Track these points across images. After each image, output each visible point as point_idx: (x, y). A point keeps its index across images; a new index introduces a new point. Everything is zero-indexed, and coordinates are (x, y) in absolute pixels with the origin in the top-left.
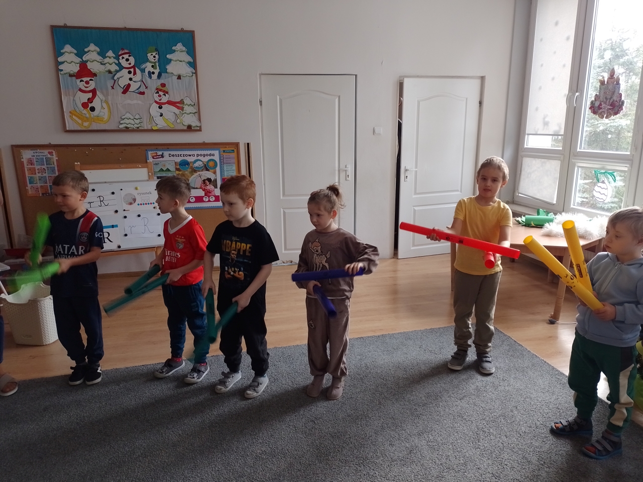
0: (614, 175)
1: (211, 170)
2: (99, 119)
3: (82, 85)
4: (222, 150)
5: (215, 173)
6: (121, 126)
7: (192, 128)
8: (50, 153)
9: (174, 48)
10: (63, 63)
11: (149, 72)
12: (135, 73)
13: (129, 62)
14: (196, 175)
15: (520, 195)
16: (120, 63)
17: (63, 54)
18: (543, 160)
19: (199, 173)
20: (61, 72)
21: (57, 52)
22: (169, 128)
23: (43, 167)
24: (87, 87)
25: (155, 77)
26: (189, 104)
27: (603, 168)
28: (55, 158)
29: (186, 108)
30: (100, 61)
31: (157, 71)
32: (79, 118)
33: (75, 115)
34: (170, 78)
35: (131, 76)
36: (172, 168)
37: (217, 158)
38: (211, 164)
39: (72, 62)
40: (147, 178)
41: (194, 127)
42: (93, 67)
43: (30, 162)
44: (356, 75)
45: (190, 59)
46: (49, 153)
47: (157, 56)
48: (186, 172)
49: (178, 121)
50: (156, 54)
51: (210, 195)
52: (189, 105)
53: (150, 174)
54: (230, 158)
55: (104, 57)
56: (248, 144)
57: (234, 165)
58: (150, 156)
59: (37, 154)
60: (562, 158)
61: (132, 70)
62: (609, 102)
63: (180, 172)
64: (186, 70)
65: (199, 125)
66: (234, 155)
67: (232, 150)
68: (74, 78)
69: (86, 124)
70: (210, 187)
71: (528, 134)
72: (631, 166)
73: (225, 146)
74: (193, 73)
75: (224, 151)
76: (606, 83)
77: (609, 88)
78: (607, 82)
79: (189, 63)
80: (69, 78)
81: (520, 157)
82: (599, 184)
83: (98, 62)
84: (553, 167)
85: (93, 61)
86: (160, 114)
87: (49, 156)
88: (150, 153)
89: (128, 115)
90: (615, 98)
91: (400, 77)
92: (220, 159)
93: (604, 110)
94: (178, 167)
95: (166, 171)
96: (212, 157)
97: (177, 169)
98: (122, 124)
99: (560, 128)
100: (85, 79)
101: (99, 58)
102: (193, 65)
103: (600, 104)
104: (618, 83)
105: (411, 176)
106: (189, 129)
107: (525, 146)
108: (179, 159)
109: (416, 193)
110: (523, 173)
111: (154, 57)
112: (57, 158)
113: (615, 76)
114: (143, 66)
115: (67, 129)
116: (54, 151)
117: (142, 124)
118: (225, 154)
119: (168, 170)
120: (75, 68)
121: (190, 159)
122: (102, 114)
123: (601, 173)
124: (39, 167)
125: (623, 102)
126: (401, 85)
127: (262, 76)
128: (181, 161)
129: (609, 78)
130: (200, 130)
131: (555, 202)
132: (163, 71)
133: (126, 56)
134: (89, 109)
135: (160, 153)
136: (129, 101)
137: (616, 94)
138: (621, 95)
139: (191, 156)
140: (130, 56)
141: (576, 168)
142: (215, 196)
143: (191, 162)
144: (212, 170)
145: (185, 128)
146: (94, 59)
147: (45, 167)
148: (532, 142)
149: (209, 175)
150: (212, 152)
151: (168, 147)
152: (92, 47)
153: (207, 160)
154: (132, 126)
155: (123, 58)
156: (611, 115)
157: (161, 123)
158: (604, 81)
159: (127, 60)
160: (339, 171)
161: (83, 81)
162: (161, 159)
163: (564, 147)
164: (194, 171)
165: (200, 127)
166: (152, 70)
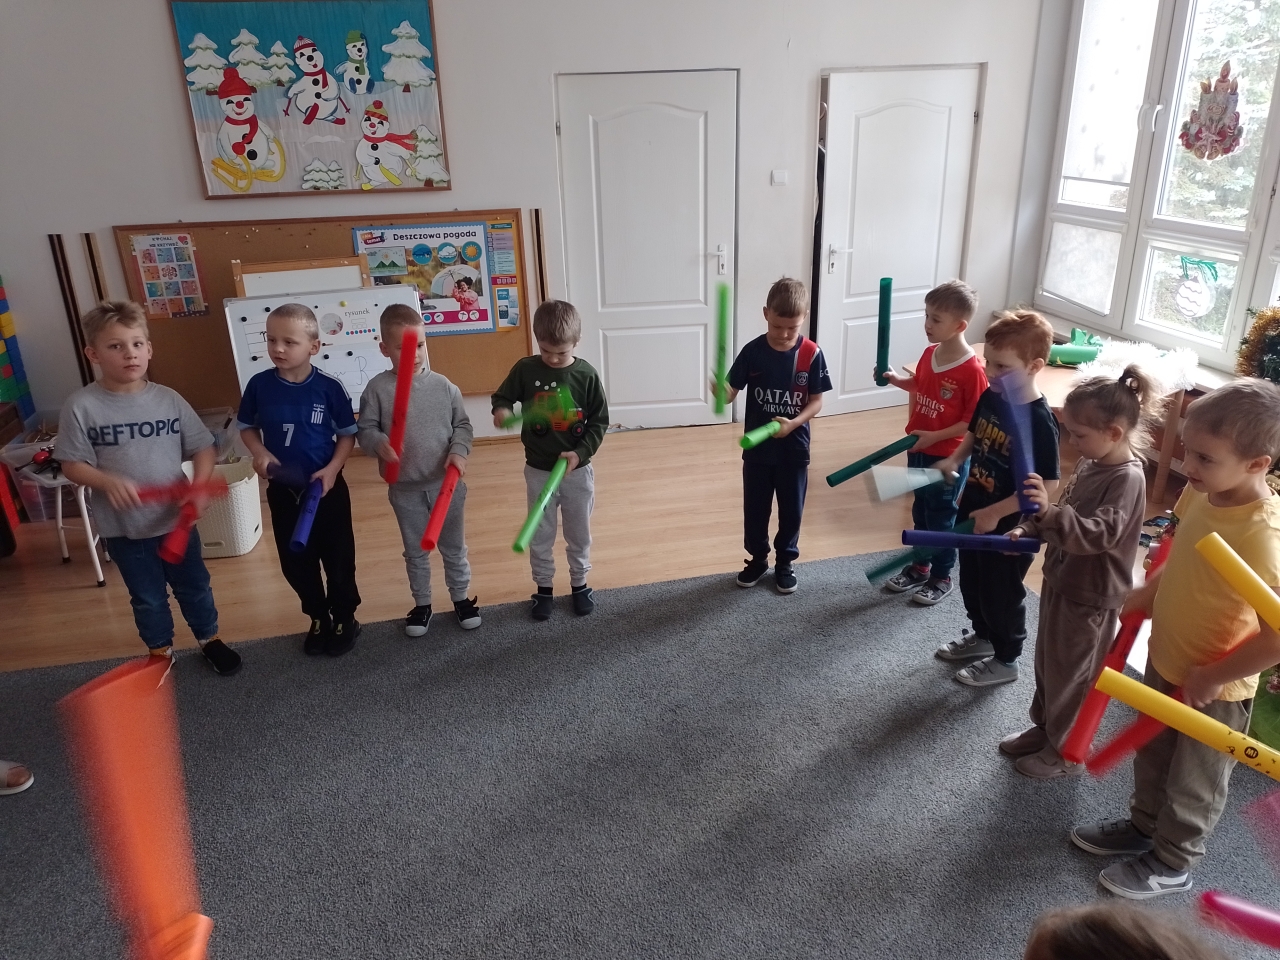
0: (1214, 268)
1: (470, 263)
2: (264, 172)
3: (230, 110)
4: (489, 223)
5: (477, 267)
6: (306, 186)
7: (435, 185)
8: (183, 240)
9: (394, 31)
10: (194, 68)
11: (351, 81)
12: (325, 84)
13: (313, 63)
14: (443, 272)
15: (1045, 293)
16: (298, 66)
17: (193, 51)
18: (1090, 230)
19: (448, 268)
20: (193, 87)
21: (183, 50)
22: (392, 187)
23: (171, 265)
24: (240, 114)
25: (362, 88)
26: (426, 139)
27: (1196, 254)
28: (191, 248)
29: (421, 146)
30: (260, 62)
31: (365, 78)
32: (230, 173)
33: (222, 168)
34: (390, 91)
35: (319, 88)
36: (401, 261)
37: (480, 239)
38: (470, 251)
39: (210, 66)
40: (359, 284)
41: (437, 183)
42: (249, 74)
43: (148, 256)
44: (738, 70)
45: (425, 52)
46: (180, 238)
47: (364, 49)
48: (426, 268)
49: (408, 172)
50: (363, 45)
51: (471, 308)
52: (426, 142)
53: (365, 276)
54: (503, 239)
55: (268, 54)
56: (537, 211)
57: (512, 252)
58: (360, 240)
59: (160, 242)
60: (1124, 230)
61: (320, 77)
62: (1216, 127)
63: (415, 269)
64: (418, 74)
65: (446, 178)
66: (511, 233)
67: (508, 224)
68: (216, 97)
69: (242, 183)
70: (470, 294)
71: (1066, 178)
72: (1246, 255)
73: (495, 216)
74: (432, 79)
75: (493, 227)
76: (1212, 89)
77: (1218, 99)
78: (1215, 88)
79: (424, 60)
80: (207, 97)
81: (1048, 221)
82: (1188, 283)
83: (258, 64)
84: (1108, 245)
85: (248, 64)
86: (374, 161)
87: (180, 245)
88: (359, 233)
89: (317, 165)
90: (1227, 121)
91: (823, 70)
92: (487, 242)
93: (1205, 142)
94: (411, 259)
95: (389, 265)
96: (471, 239)
97: (410, 263)
98: (307, 181)
99: (1125, 171)
100: (236, 98)
101: (258, 57)
102: (432, 63)
103: (1200, 131)
104: (1234, 92)
105: (840, 263)
106: (429, 185)
107: (1060, 201)
108: (411, 244)
109: (849, 295)
110: (1053, 251)
111: (360, 50)
112: (195, 249)
113: (1230, 78)
114: (340, 69)
115: (210, 194)
116: (188, 236)
117: (342, 180)
118: (494, 232)
119: (393, 264)
120: (217, 79)
121: (432, 243)
122: (269, 163)
123: (1193, 263)
124: (164, 265)
125: (1240, 131)
126: (824, 84)
127: (560, 78)
128: (416, 246)
129: (1219, 81)
130: (449, 188)
131: (1107, 312)
132: (376, 77)
133: (308, 51)
134: (245, 154)
135: (377, 233)
136: (318, 138)
137: (1229, 114)
138: (1237, 116)
139: (434, 238)
140: (314, 50)
141: (1149, 250)
142: (479, 311)
143: (434, 249)
144: (473, 263)
145: (422, 185)
146: (249, 58)
147: (174, 264)
148: (1069, 193)
149: (467, 271)
150: (471, 229)
151: (393, 221)
152: (245, 36)
153: (462, 245)
154: (325, 184)
155: (302, 55)
156: (1217, 153)
157: (376, 177)
158: (1210, 86)
159: (310, 58)
160: (706, 256)
161: (232, 102)
162: (380, 245)
163: (1130, 206)
164: (441, 264)
165: (449, 182)
166: (356, 76)
